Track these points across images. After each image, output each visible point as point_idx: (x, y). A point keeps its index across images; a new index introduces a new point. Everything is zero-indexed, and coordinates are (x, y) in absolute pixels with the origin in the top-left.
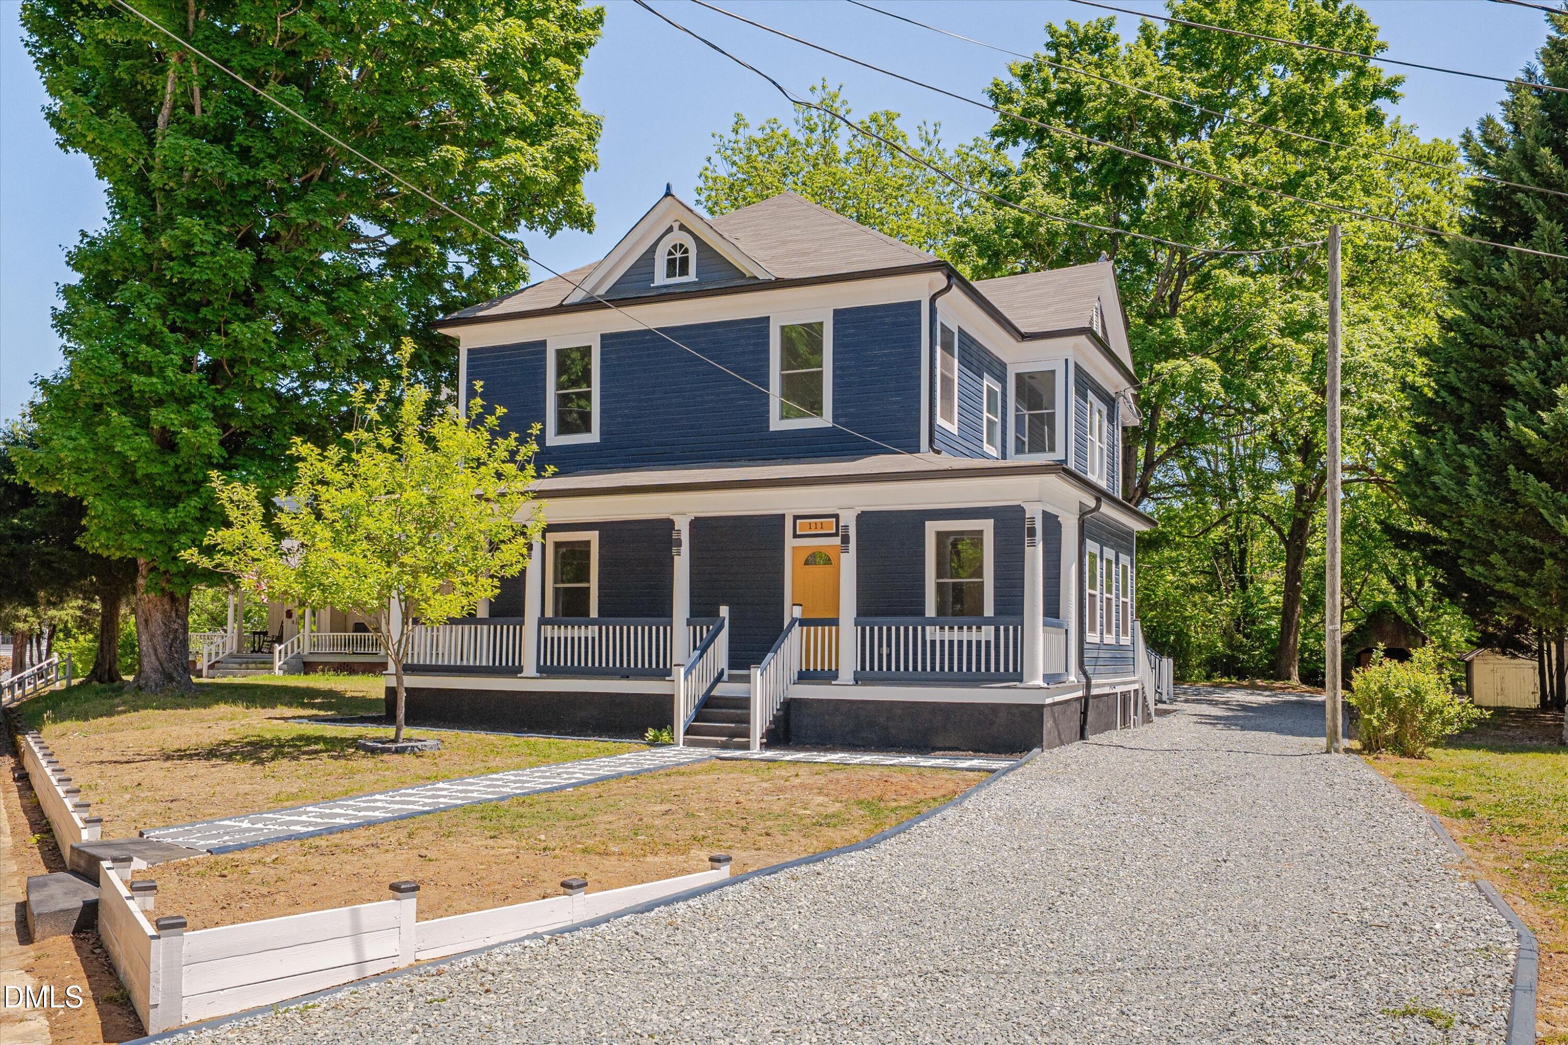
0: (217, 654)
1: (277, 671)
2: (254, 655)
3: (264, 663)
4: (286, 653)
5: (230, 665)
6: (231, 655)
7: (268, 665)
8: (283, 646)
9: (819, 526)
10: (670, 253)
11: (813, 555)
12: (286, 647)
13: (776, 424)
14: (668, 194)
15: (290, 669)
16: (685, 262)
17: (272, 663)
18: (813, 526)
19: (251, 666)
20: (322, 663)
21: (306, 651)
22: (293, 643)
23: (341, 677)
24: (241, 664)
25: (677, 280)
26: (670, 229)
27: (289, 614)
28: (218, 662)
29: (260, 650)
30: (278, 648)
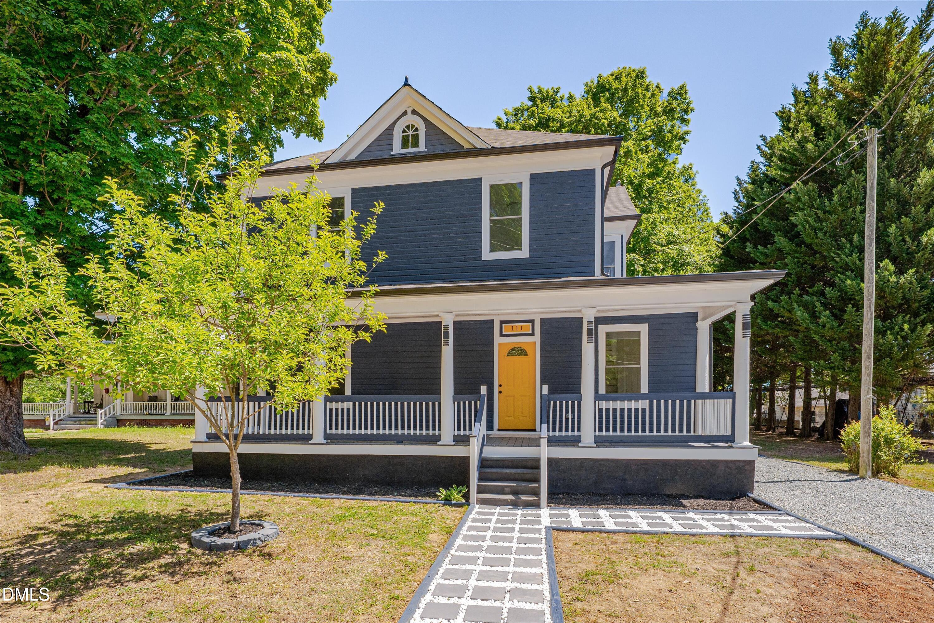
0: (60, 415)
1: (99, 426)
2: (85, 415)
3: (91, 420)
4: (105, 414)
5: (68, 422)
6: (69, 416)
7: (93, 422)
8: (103, 411)
9: (519, 328)
10: (404, 131)
11: (513, 350)
12: (105, 411)
13: (487, 255)
14: (406, 84)
15: (108, 425)
16: (416, 138)
17: (96, 421)
18: (515, 328)
19: (82, 422)
20: (129, 420)
21: (119, 413)
22: (110, 408)
23: (142, 429)
24: (75, 421)
25: (410, 150)
26: (405, 113)
27: (107, 391)
28: (60, 420)
29: (89, 412)
30: (100, 411)
